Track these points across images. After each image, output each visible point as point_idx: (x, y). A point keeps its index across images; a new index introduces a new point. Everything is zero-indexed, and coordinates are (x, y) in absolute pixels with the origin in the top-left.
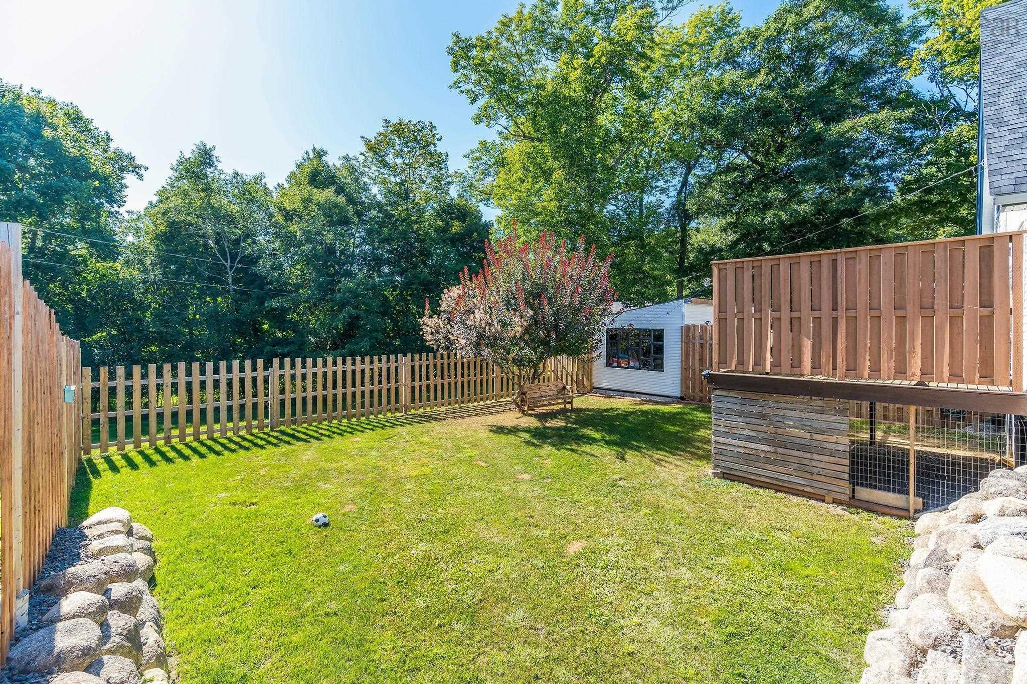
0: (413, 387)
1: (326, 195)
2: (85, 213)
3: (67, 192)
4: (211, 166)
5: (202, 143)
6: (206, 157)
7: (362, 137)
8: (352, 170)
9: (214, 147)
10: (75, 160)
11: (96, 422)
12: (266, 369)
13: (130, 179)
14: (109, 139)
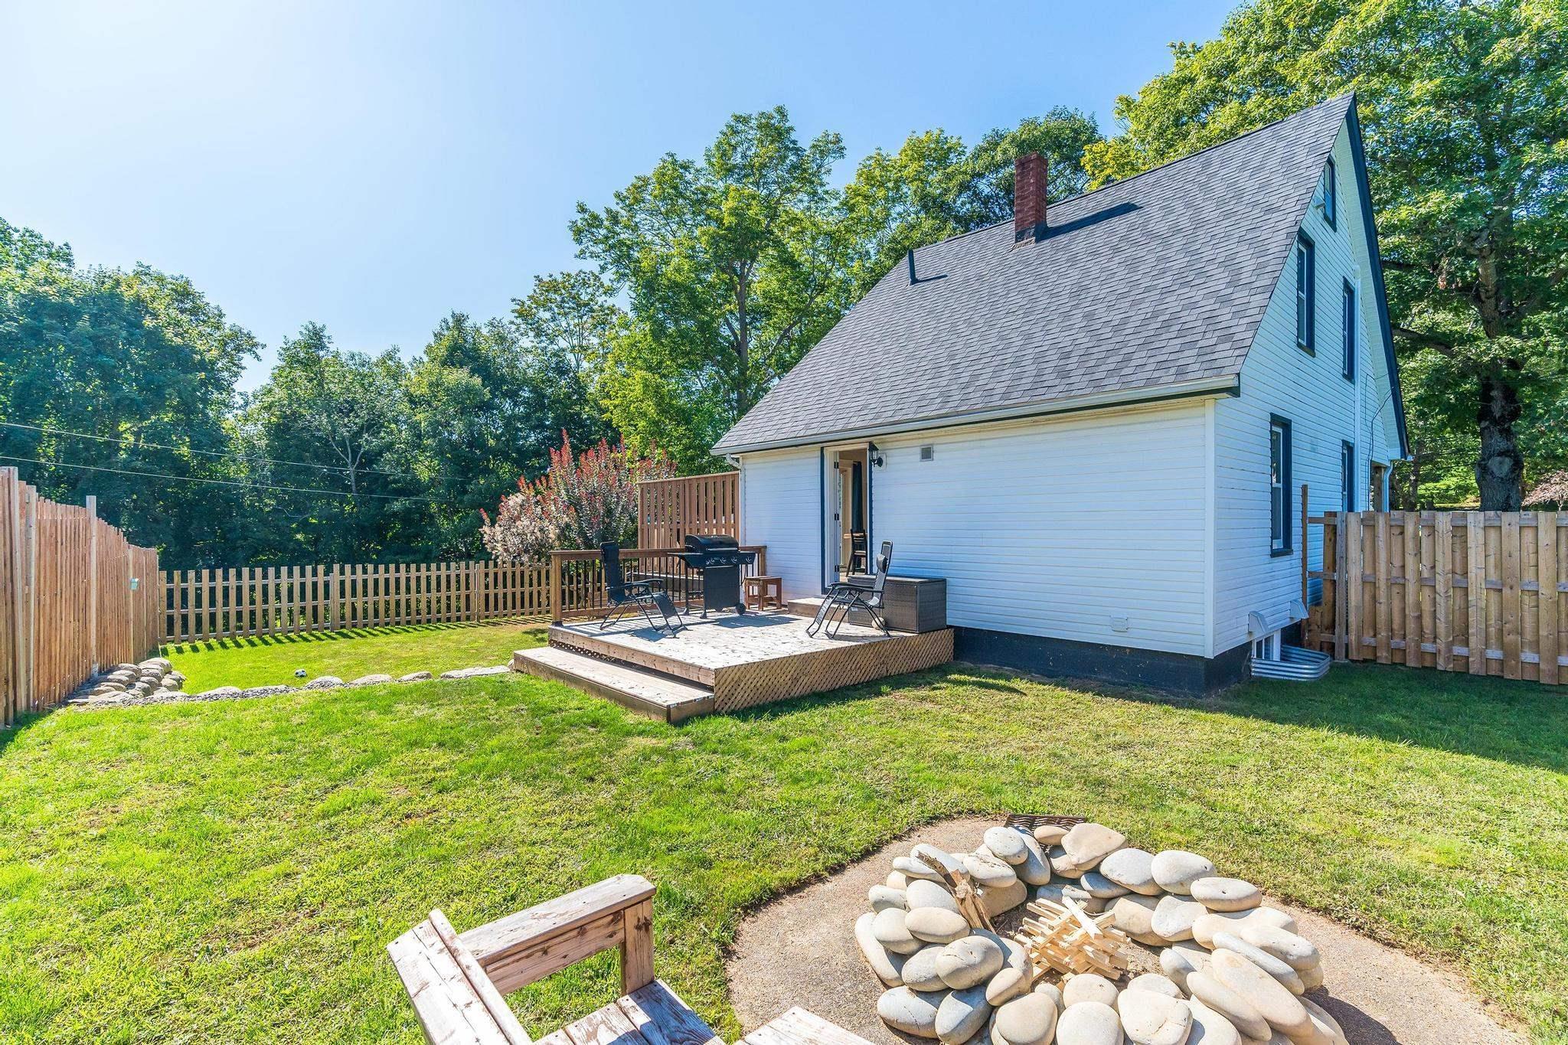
0: (487, 596)
1: (459, 376)
2: (187, 408)
3: (169, 386)
4: (322, 349)
5: (311, 323)
6: (316, 339)
7: (513, 300)
8: (501, 339)
9: (324, 326)
10: (177, 350)
11: (170, 619)
12: (326, 574)
13: (247, 359)
14: (221, 316)
